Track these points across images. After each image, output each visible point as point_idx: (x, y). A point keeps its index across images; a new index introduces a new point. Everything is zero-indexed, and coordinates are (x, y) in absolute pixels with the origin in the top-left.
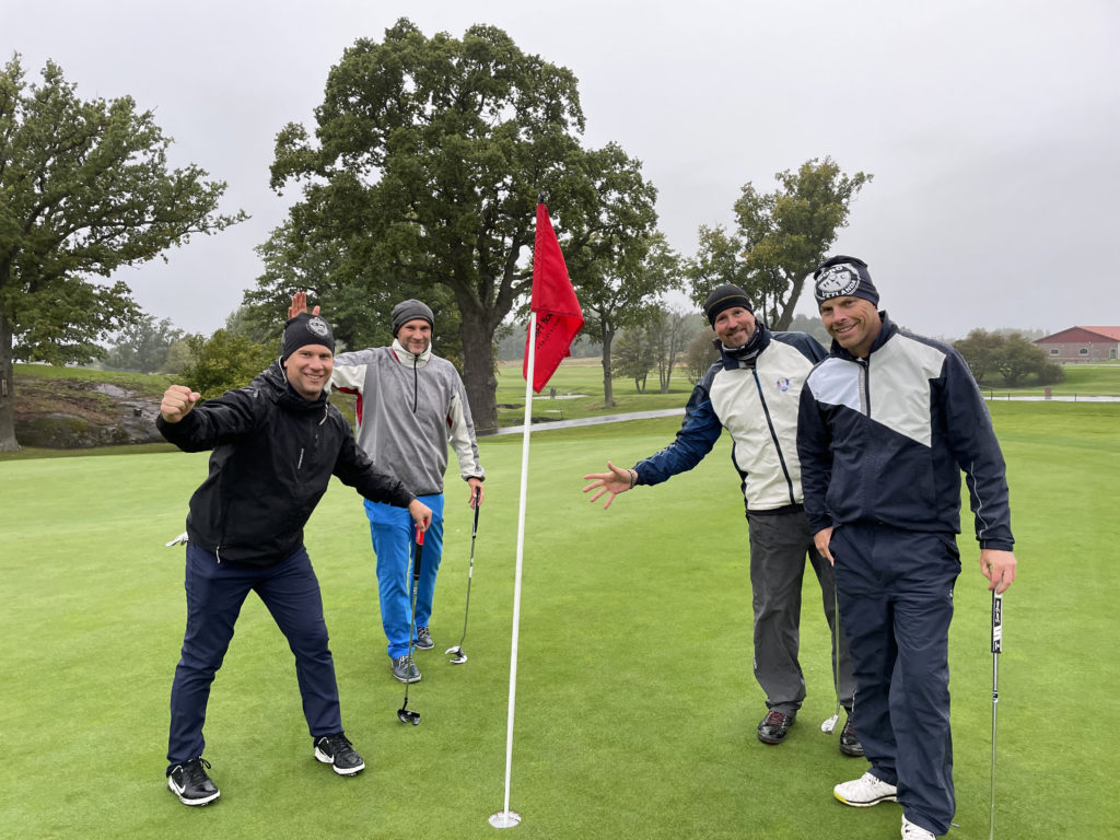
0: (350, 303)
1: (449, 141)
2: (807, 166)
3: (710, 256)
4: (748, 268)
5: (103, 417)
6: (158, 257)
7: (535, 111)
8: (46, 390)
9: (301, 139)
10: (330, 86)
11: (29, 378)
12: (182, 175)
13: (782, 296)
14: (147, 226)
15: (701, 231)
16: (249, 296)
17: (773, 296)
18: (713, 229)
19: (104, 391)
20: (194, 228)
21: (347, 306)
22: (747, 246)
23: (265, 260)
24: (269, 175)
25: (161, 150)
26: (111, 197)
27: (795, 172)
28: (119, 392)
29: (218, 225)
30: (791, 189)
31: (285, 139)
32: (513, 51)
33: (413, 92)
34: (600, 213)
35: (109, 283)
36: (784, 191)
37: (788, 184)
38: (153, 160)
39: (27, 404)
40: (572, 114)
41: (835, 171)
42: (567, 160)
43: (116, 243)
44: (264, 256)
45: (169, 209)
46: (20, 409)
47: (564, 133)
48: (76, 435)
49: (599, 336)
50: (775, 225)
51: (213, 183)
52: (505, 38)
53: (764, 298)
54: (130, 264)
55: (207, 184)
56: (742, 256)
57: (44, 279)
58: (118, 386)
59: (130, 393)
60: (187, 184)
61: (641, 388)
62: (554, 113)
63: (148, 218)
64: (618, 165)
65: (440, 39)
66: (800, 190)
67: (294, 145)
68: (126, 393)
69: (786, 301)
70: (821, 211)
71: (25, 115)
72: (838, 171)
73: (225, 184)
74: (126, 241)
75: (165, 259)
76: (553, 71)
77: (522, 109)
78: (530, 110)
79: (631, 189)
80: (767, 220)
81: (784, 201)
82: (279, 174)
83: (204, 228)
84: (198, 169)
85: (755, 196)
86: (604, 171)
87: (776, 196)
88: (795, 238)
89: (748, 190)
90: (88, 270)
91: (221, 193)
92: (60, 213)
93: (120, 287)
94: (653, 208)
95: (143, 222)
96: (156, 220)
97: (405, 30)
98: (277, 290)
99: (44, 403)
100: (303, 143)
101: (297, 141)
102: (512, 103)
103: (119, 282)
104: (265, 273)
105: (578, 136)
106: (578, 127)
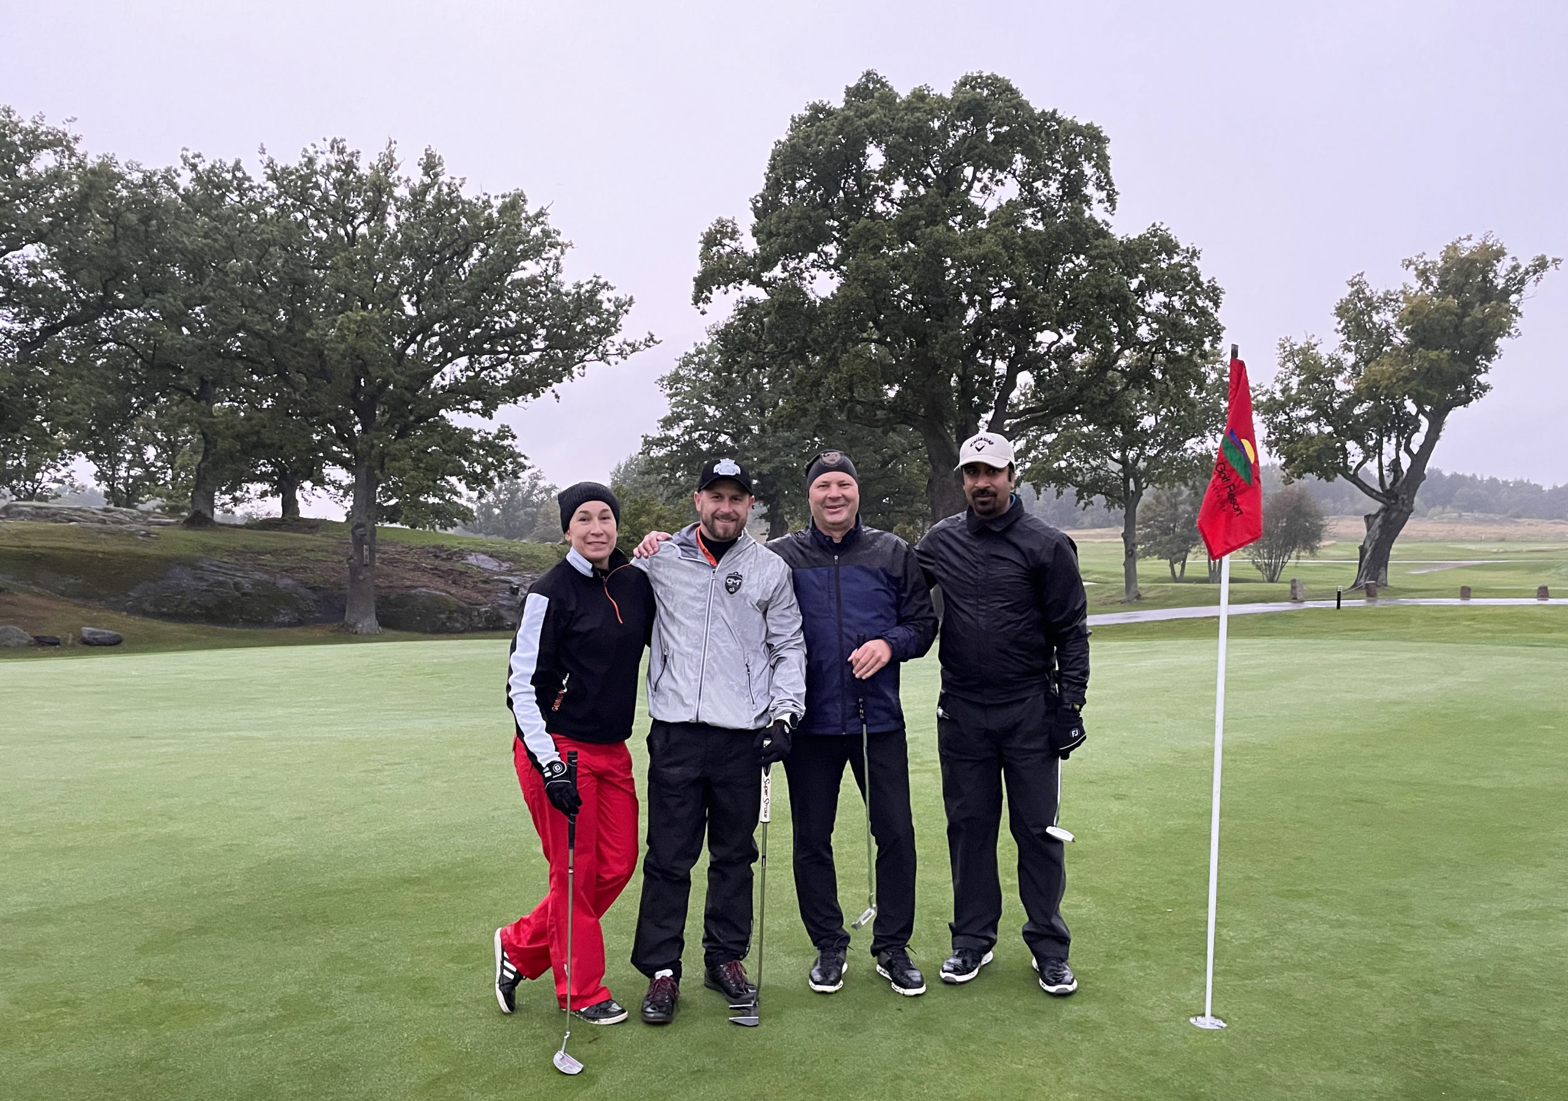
0: (776, 453)
1: (931, 233)
2: (1454, 248)
3: (1294, 382)
4: (1357, 400)
5: (474, 595)
6: (547, 394)
7: (1046, 185)
8: (409, 559)
9: (732, 239)
10: (773, 168)
11: (388, 544)
12: (583, 290)
13: (1408, 442)
14: (537, 355)
15: (1282, 346)
16: (649, 443)
17: (1394, 441)
18: (1301, 343)
19: (474, 562)
20: (592, 356)
21: (773, 456)
22: (1354, 366)
23: (669, 395)
24: (691, 288)
25: (557, 259)
26: (496, 319)
27: (1435, 256)
28: (491, 564)
29: (621, 352)
30: (1428, 282)
31: (711, 240)
32: (1022, 106)
33: (878, 168)
34: (1137, 326)
35: (489, 427)
36: (1416, 285)
37: (1423, 275)
38: (546, 270)
39: (388, 575)
40: (1099, 187)
41: (1500, 254)
42: (1093, 253)
43: (499, 377)
44: (668, 391)
45: (564, 332)
46: (379, 581)
47: (1087, 215)
48: (442, 616)
49: (1119, 498)
50: (1401, 335)
51: (617, 299)
52: (1009, 89)
53: (1379, 445)
54: (515, 403)
55: (609, 300)
56: (1345, 381)
57: (414, 421)
58: (491, 556)
59: (506, 565)
60: (587, 302)
61: (1178, 574)
62: (1073, 188)
63: (539, 344)
64: (1164, 255)
65: (920, 96)
66: (1442, 283)
67: (723, 246)
68: (500, 565)
69: (1415, 448)
70: (1477, 312)
71: (398, 217)
72: (1504, 254)
73: (631, 299)
74: (510, 373)
75: (557, 397)
76: (1077, 130)
77: (1028, 182)
78: (1038, 184)
79: (1183, 289)
80: (1388, 327)
81: (1415, 301)
82: (703, 285)
83: (603, 357)
84: (602, 281)
85: (1368, 294)
86: (1144, 266)
87: (1402, 292)
88: (1433, 355)
89: (1358, 287)
90: (467, 410)
91: (626, 311)
92: (435, 339)
93: (505, 433)
94: (1216, 315)
95: (530, 350)
96: (547, 347)
97: (871, 86)
98: (683, 435)
99: (407, 576)
100: (733, 244)
101: (726, 241)
102: (1014, 176)
103: (502, 426)
104: (669, 413)
105: (1108, 217)
106: (1107, 204)
